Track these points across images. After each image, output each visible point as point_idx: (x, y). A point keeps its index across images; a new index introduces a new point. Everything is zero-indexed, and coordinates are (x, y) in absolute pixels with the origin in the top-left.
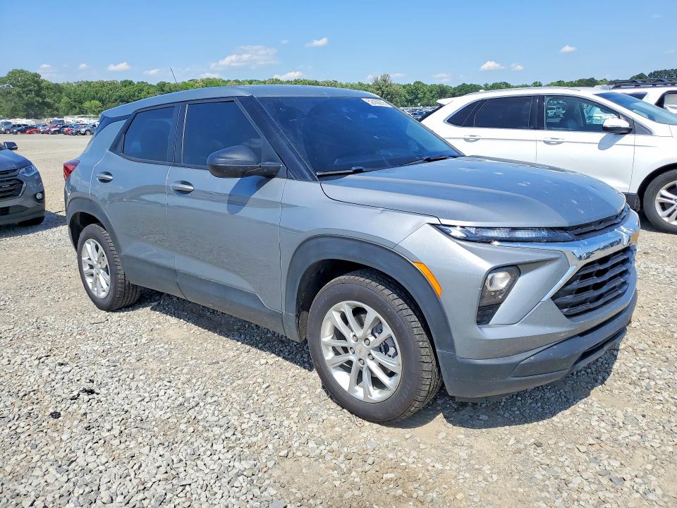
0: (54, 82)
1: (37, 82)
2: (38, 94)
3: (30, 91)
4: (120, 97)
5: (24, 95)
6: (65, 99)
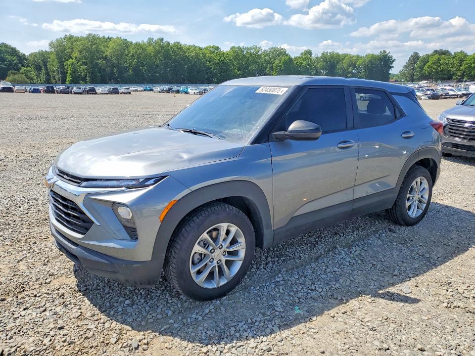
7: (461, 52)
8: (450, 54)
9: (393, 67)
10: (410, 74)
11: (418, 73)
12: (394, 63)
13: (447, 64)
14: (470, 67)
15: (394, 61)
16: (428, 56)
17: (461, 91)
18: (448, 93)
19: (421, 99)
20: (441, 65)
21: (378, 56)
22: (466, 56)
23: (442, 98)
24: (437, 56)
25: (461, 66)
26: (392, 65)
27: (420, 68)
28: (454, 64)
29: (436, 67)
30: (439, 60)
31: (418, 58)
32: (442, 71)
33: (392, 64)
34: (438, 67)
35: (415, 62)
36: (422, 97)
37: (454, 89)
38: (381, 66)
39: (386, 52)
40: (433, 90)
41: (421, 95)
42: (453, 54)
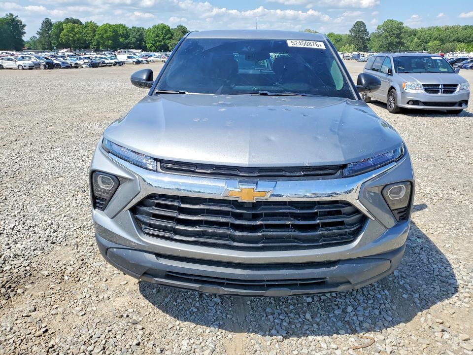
0: (412, 28)
1: (400, 28)
2: (398, 36)
3: (394, 34)
4: (458, 38)
5: (389, 37)
6: (416, 40)
7: (91, 22)
8: (81, 24)
9: (25, 33)
10: (48, 42)
11: (56, 42)
12: (25, 28)
13: (81, 33)
14: (102, 37)
15: (24, 26)
16: (60, 24)
17: (113, 59)
18: (104, 62)
19: (83, 67)
20: (76, 34)
21: (4, 19)
22: (97, 27)
23: (100, 66)
24: (70, 25)
25: (95, 35)
26: (24, 31)
27: (56, 35)
28: (88, 34)
29: (72, 35)
30: (73, 28)
31: (51, 24)
32: (78, 39)
33: (22, 29)
34: (74, 35)
35: (49, 29)
36: (84, 66)
37: (107, 57)
38: (11, 32)
39: (13, 16)
40: (89, 58)
41: (82, 63)
42: (84, 23)
